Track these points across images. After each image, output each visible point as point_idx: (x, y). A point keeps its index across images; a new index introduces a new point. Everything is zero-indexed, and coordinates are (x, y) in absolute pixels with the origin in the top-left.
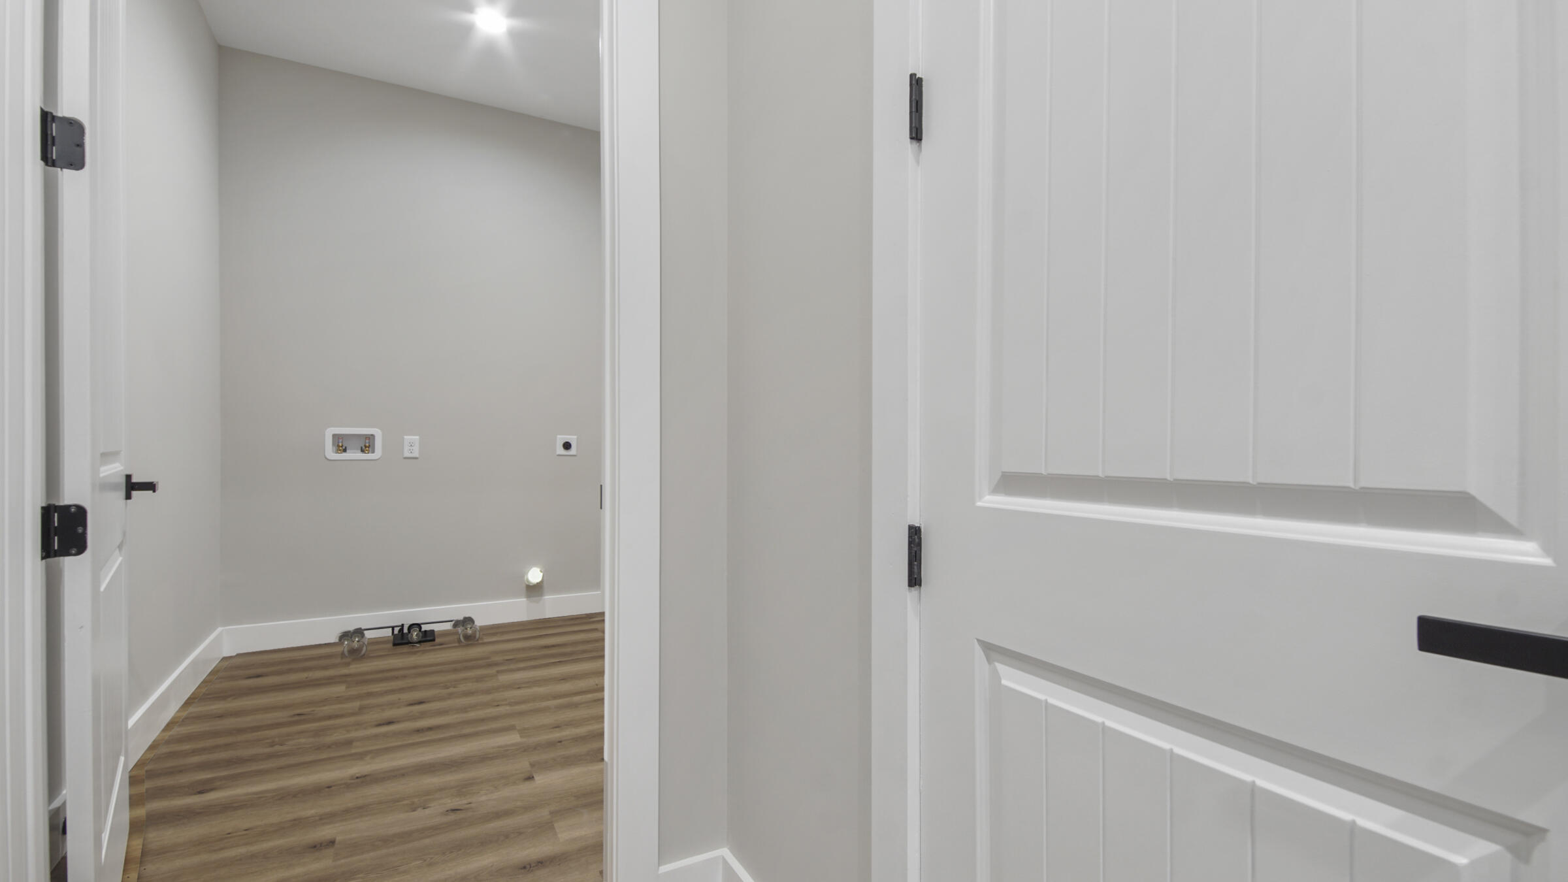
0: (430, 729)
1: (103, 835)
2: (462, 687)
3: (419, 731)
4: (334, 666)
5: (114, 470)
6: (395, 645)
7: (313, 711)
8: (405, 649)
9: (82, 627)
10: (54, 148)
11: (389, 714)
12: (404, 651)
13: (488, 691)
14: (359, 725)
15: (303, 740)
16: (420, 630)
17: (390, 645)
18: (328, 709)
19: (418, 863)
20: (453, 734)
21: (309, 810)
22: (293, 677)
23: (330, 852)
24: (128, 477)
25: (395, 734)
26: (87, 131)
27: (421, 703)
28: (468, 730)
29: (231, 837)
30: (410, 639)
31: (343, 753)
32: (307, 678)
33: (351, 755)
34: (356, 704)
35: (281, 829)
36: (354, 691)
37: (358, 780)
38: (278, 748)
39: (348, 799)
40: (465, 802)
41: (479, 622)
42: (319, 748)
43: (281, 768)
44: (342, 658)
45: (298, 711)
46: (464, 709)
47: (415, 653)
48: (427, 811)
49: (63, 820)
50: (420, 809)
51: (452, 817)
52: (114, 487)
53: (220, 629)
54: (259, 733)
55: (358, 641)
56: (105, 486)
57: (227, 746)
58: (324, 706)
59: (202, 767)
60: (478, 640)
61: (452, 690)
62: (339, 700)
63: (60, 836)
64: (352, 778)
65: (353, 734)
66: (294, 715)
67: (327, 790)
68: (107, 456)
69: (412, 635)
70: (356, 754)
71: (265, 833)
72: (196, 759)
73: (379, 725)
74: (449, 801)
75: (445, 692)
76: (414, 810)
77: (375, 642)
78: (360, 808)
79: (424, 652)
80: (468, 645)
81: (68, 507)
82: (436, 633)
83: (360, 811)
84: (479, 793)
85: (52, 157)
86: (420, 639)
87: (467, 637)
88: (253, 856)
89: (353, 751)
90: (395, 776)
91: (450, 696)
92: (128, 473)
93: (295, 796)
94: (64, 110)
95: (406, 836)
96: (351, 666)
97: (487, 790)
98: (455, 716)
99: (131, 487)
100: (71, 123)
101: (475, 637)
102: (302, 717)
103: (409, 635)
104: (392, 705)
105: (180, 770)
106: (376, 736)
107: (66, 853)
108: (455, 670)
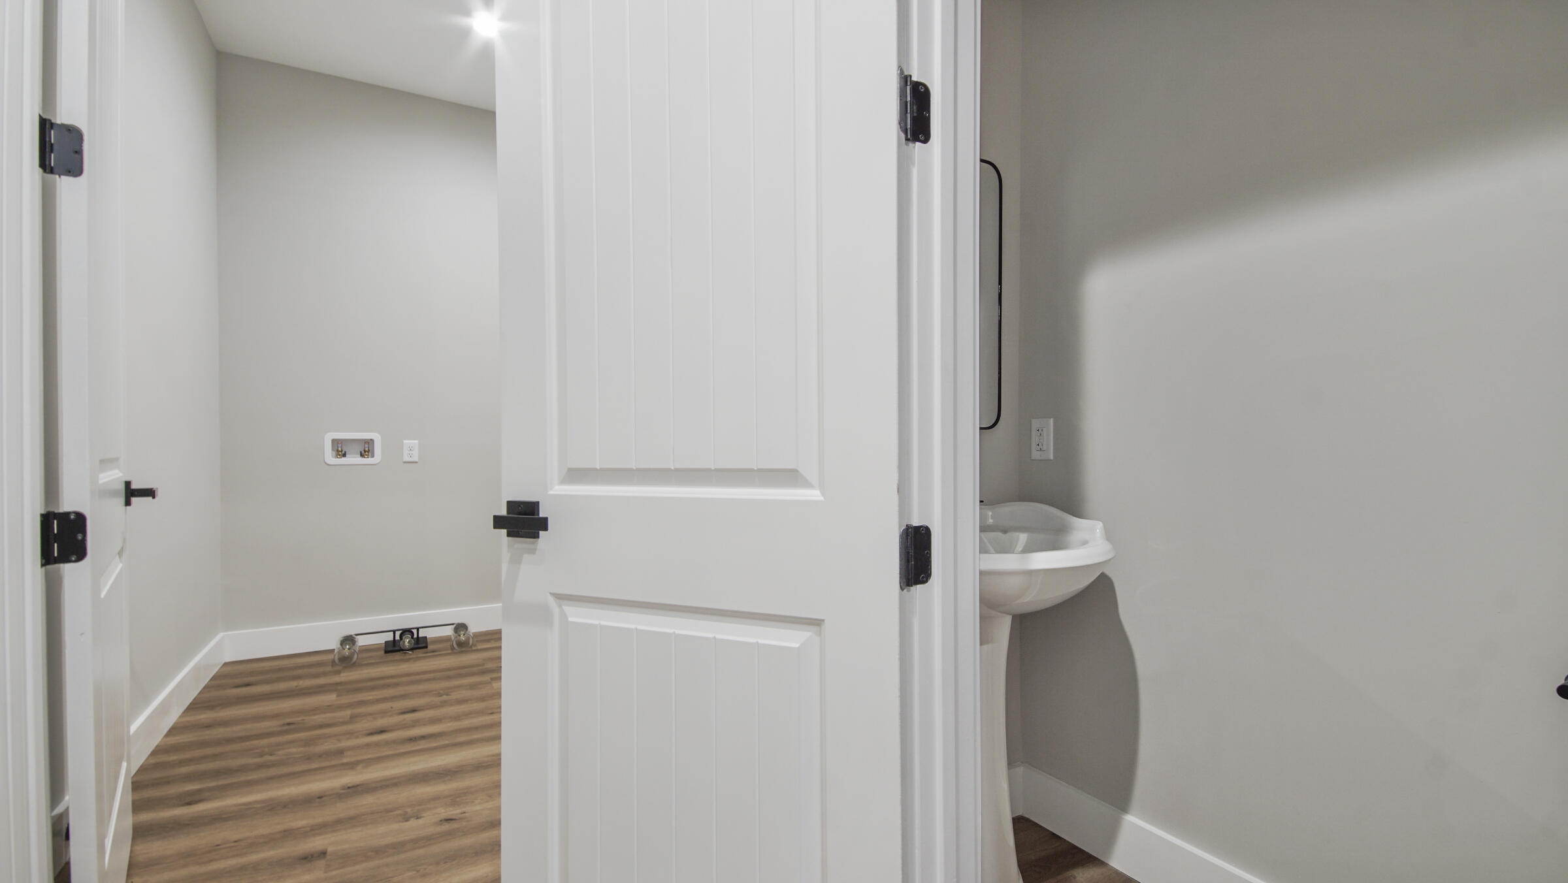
0: (423, 737)
1: (106, 840)
2: (456, 695)
3: (412, 740)
4: (325, 674)
5: (114, 477)
6: (386, 652)
7: (304, 720)
8: (397, 656)
9: (82, 634)
10: (52, 155)
11: (381, 722)
12: (396, 658)
13: (482, 699)
14: (350, 734)
15: (294, 750)
16: (412, 637)
17: (383, 652)
18: (318, 718)
19: (410, 874)
20: (447, 742)
21: (299, 821)
22: (282, 686)
23: (322, 863)
24: (128, 484)
25: (387, 743)
26: (86, 138)
27: (413, 711)
28: (462, 738)
29: (220, 849)
30: (401, 646)
31: (333, 763)
32: (297, 686)
33: (343, 764)
34: (348, 712)
35: (271, 840)
36: (345, 700)
37: (349, 790)
38: (268, 758)
39: (341, 809)
40: (459, 811)
41: (473, 628)
42: (309, 758)
43: (271, 778)
44: (332, 666)
45: (288, 721)
46: (457, 718)
47: (407, 660)
48: (421, 821)
49: (66, 826)
50: (412, 819)
51: (446, 827)
52: (113, 494)
53: (221, 635)
54: (247, 743)
55: (349, 649)
56: (106, 493)
57: (215, 757)
58: (315, 715)
59: (189, 778)
60: (471, 647)
61: (445, 698)
62: (330, 708)
63: (64, 842)
64: (343, 788)
65: (344, 744)
66: (284, 724)
67: (318, 800)
68: (106, 463)
69: (404, 642)
70: (347, 764)
71: (254, 845)
72: (184, 770)
73: (371, 734)
74: (443, 811)
75: (437, 700)
76: (407, 820)
77: (367, 649)
78: (351, 818)
79: (418, 659)
80: (461, 652)
81: (68, 514)
82: (428, 641)
83: (353, 821)
84: (473, 802)
85: (50, 164)
86: (412, 646)
87: (460, 644)
88: (242, 869)
89: (345, 760)
90: (387, 786)
91: (444, 704)
92: (128, 479)
93: (285, 806)
94: (62, 117)
95: (399, 847)
96: (342, 675)
97: (481, 799)
98: (449, 724)
99: (131, 493)
100: (70, 130)
101: (469, 643)
102: (292, 727)
103: (401, 643)
104: (384, 713)
105: (168, 781)
106: (368, 745)
107: (69, 859)
108: (449, 678)
